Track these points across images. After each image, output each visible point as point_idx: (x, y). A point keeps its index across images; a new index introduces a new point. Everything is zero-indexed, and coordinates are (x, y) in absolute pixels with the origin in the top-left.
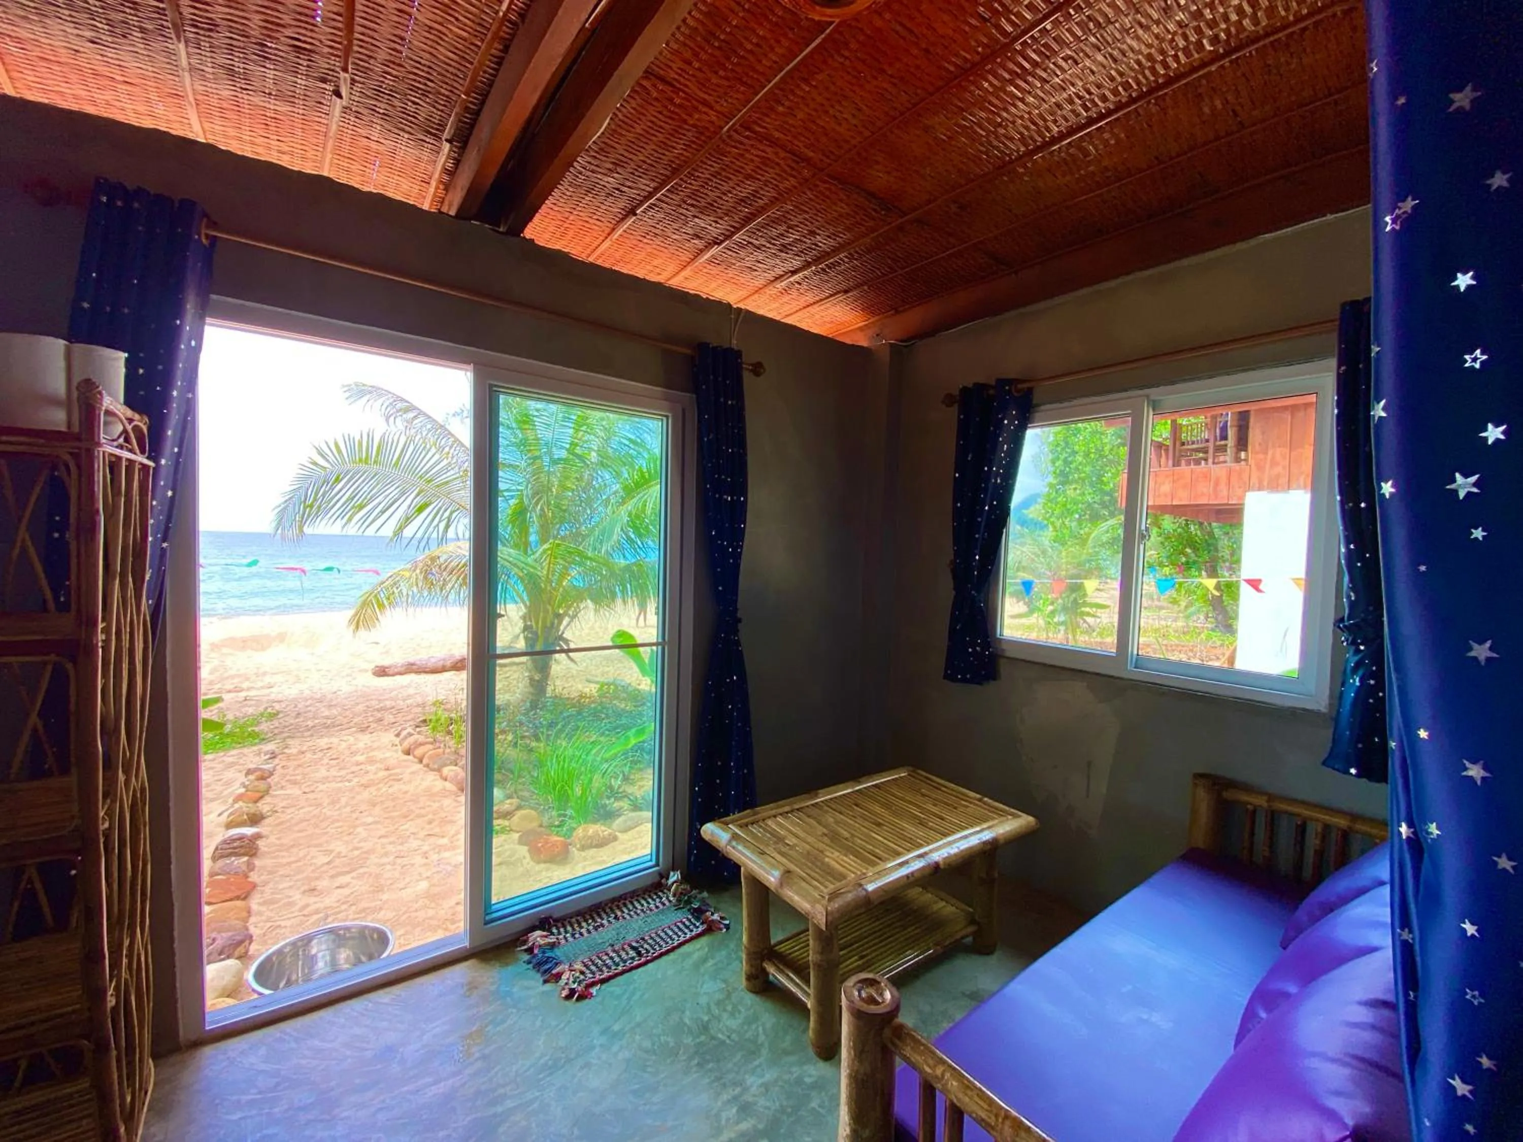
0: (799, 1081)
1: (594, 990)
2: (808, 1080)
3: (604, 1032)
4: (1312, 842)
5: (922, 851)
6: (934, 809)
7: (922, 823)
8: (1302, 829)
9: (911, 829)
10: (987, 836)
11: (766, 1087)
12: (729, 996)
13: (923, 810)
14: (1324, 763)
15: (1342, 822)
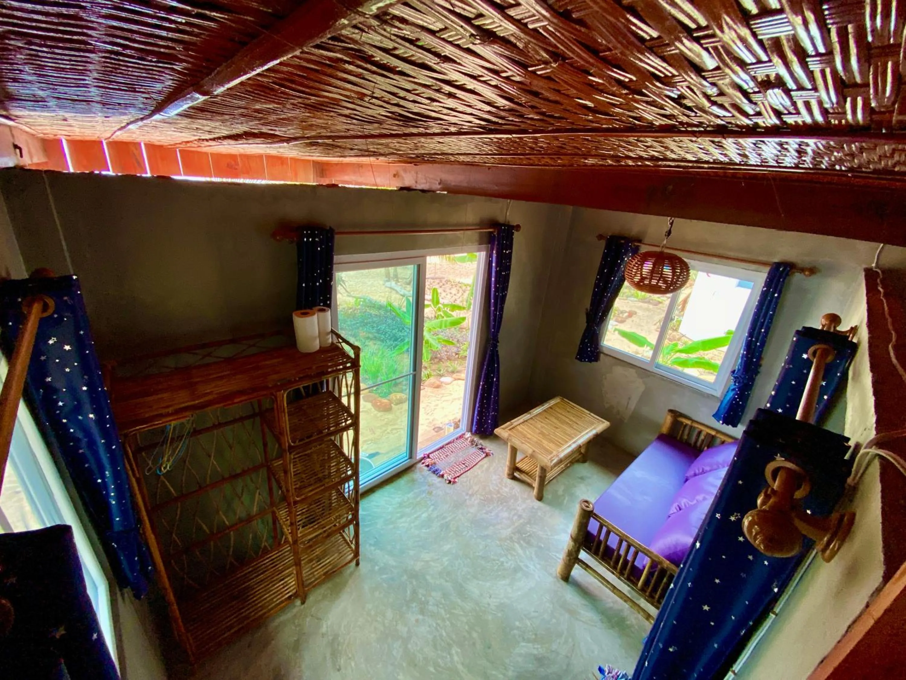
0: (533, 508)
1: (456, 480)
2: (536, 507)
3: (467, 494)
4: (702, 437)
5: (574, 440)
6: (574, 419)
7: (571, 426)
8: (700, 432)
9: (569, 430)
10: (594, 432)
11: (524, 510)
12: (502, 480)
13: (571, 420)
14: (713, 416)
15: (713, 433)
